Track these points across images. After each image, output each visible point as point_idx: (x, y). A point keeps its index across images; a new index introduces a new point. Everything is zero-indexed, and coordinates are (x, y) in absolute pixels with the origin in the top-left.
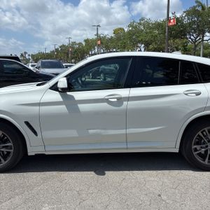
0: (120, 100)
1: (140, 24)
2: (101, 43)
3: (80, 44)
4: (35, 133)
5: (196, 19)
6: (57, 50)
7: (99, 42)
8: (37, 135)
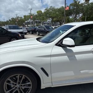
1: (50, 9)
3: (21, 17)
4: (47, 75)
5: (75, 8)
6: (10, 20)
7: (32, 17)
8: (48, 76)
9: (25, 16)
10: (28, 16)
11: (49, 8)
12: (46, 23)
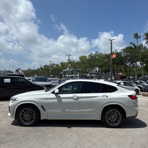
0: (78, 98)
2: (71, 65)
3: (57, 65)
5: (129, 54)
6: (42, 68)
7: (70, 65)
8: (45, 111)
9: (62, 63)
10: (66, 63)
11: (95, 53)
12: (93, 72)
